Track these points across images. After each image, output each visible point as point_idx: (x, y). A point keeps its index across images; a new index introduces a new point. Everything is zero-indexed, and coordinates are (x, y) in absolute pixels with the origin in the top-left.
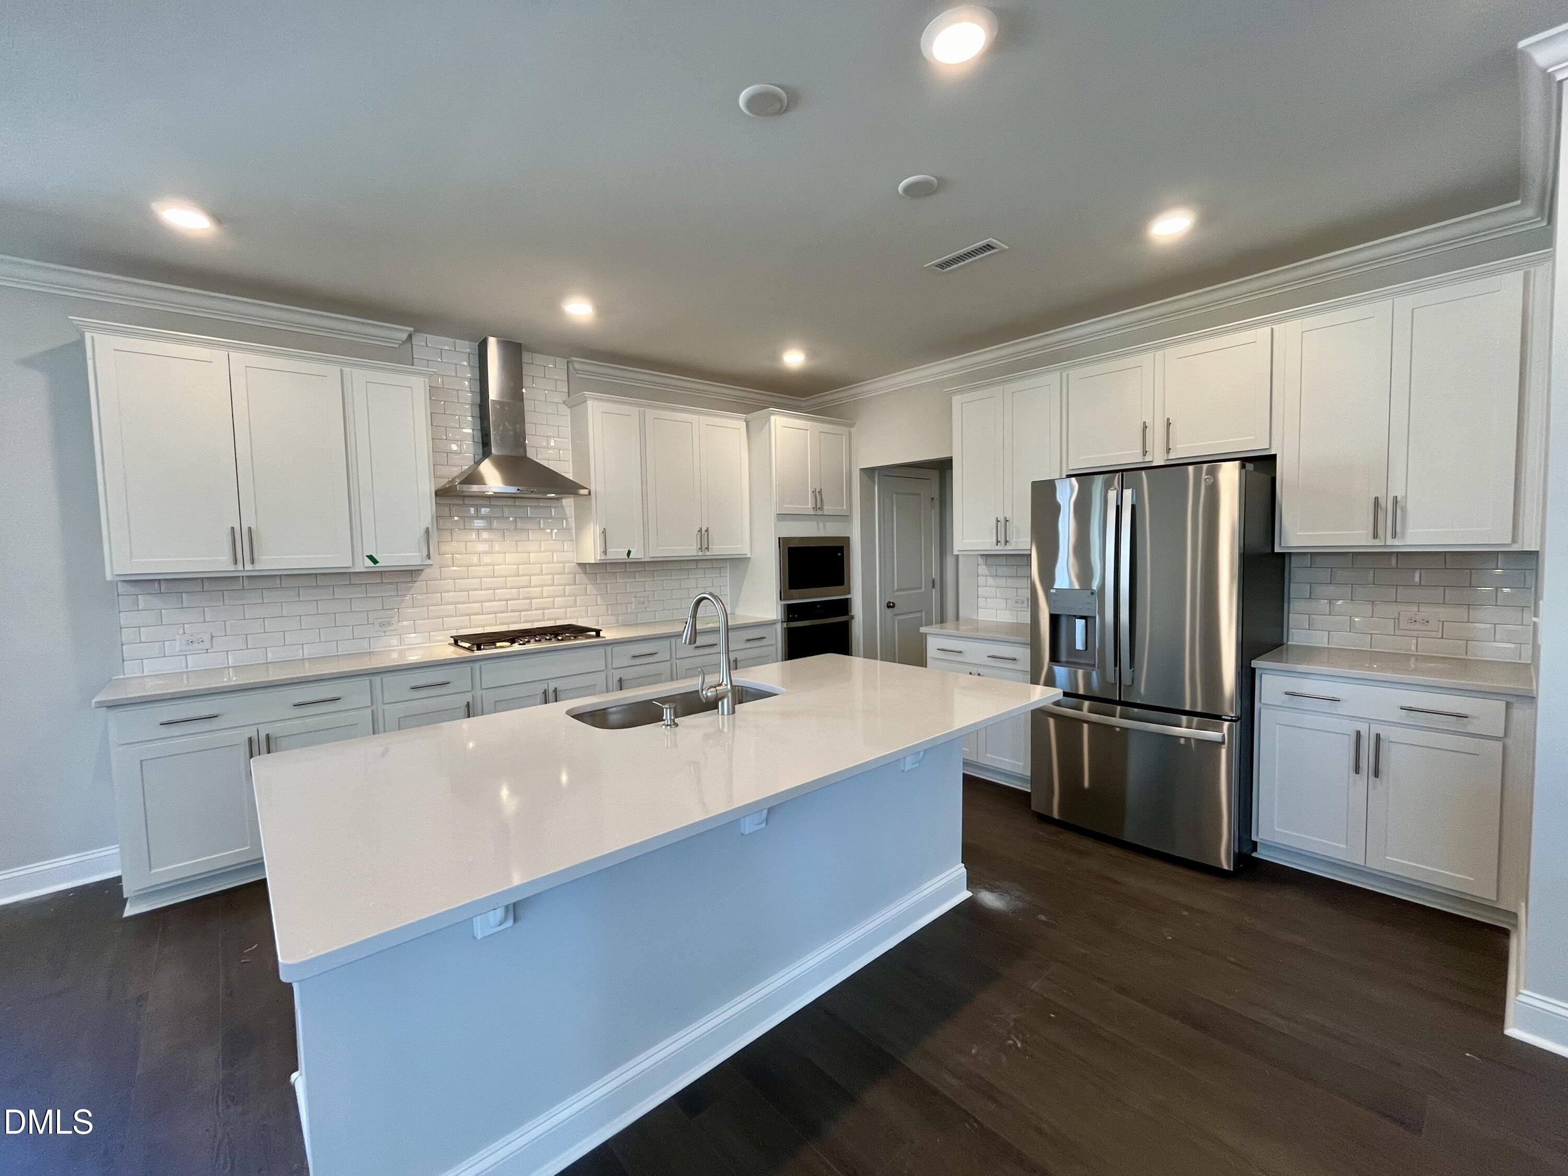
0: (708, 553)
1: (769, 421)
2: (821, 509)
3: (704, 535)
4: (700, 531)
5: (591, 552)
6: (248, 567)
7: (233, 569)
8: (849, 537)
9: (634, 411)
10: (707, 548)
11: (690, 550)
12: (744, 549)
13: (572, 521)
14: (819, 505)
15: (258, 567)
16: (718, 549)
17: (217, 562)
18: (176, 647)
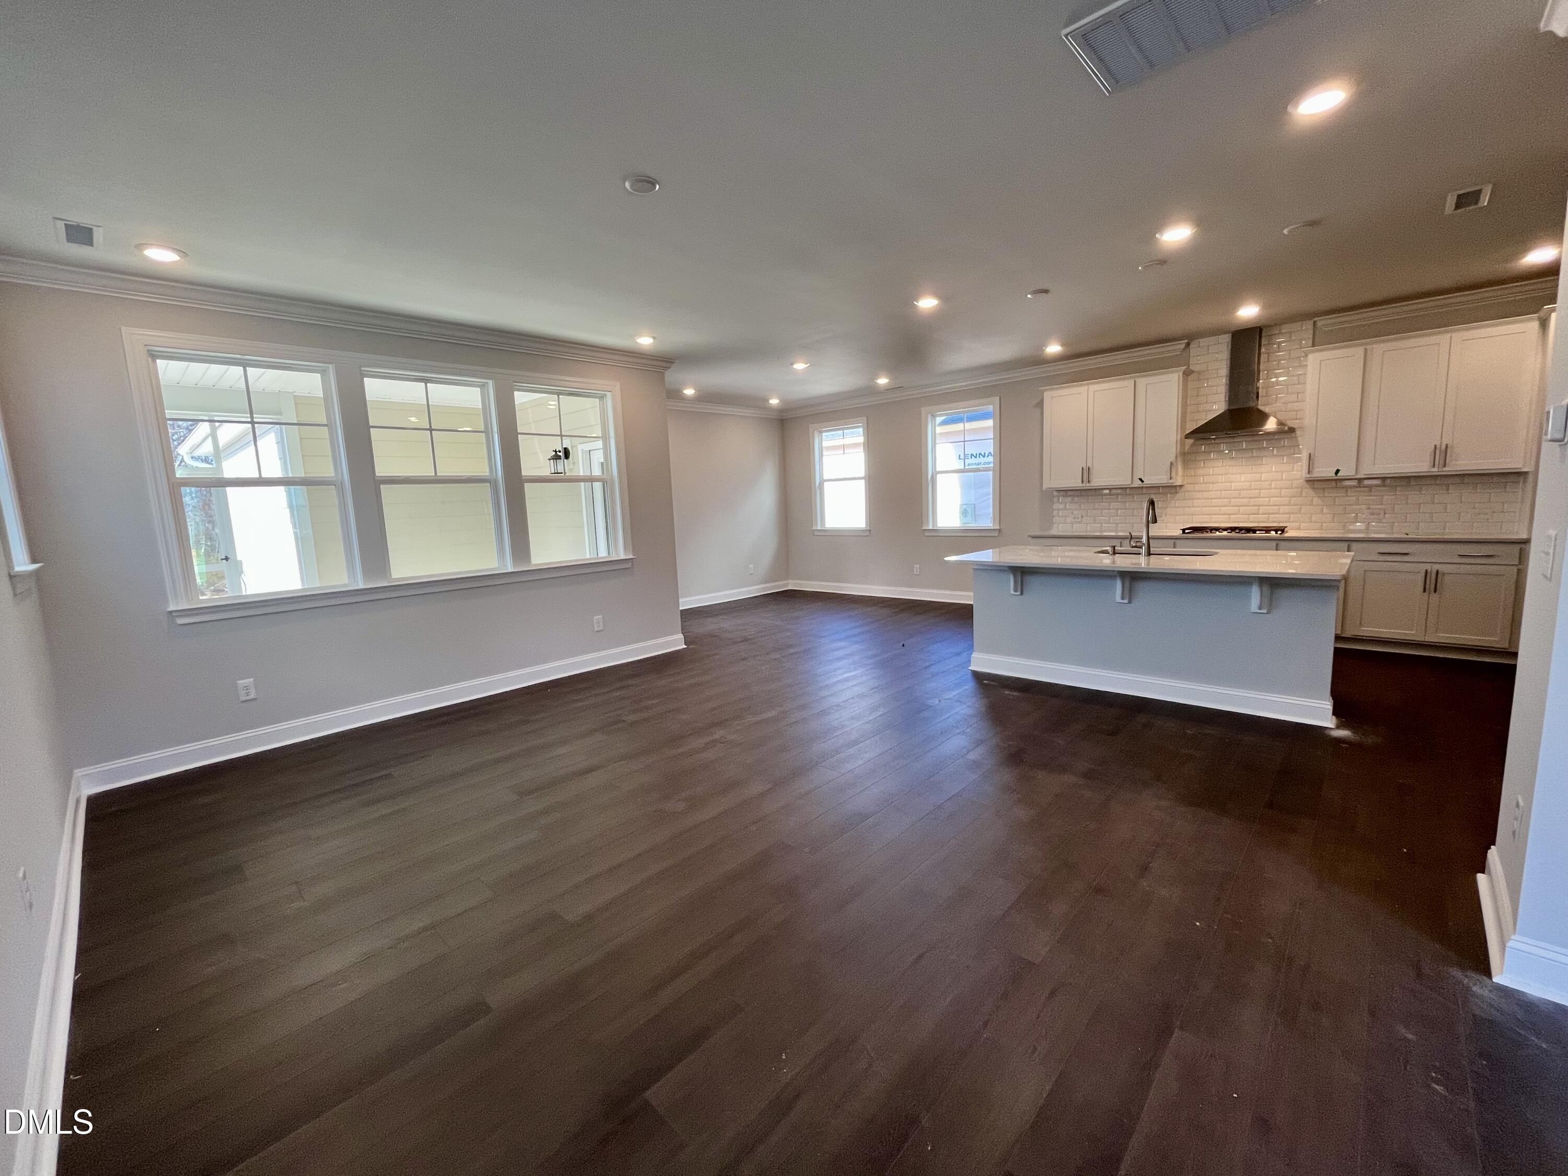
0: (1444, 469)
3: (1440, 452)
4: (1437, 447)
6: (1086, 485)
7: (1081, 485)
9: (1360, 349)
10: (1445, 465)
11: (1421, 466)
15: (1091, 485)
16: (1463, 465)
17: (1076, 483)
18: (1069, 520)
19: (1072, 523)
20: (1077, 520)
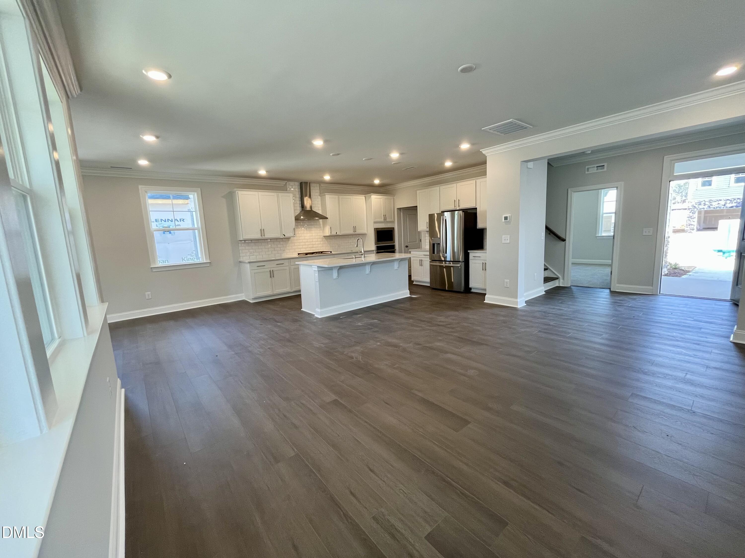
0: (356, 233)
1: (371, 196)
2: (386, 220)
3: (355, 228)
4: (354, 227)
5: (327, 233)
6: (263, 237)
7: (261, 237)
8: (394, 228)
9: (337, 196)
10: (356, 231)
11: (351, 232)
12: (365, 232)
13: (322, 226)
14: (385, 219)
15: (265, 237)
16: (358, 232)
17: (258, 236)
18: (248, 254)
19: (249, 256)
20: (251, 254)
